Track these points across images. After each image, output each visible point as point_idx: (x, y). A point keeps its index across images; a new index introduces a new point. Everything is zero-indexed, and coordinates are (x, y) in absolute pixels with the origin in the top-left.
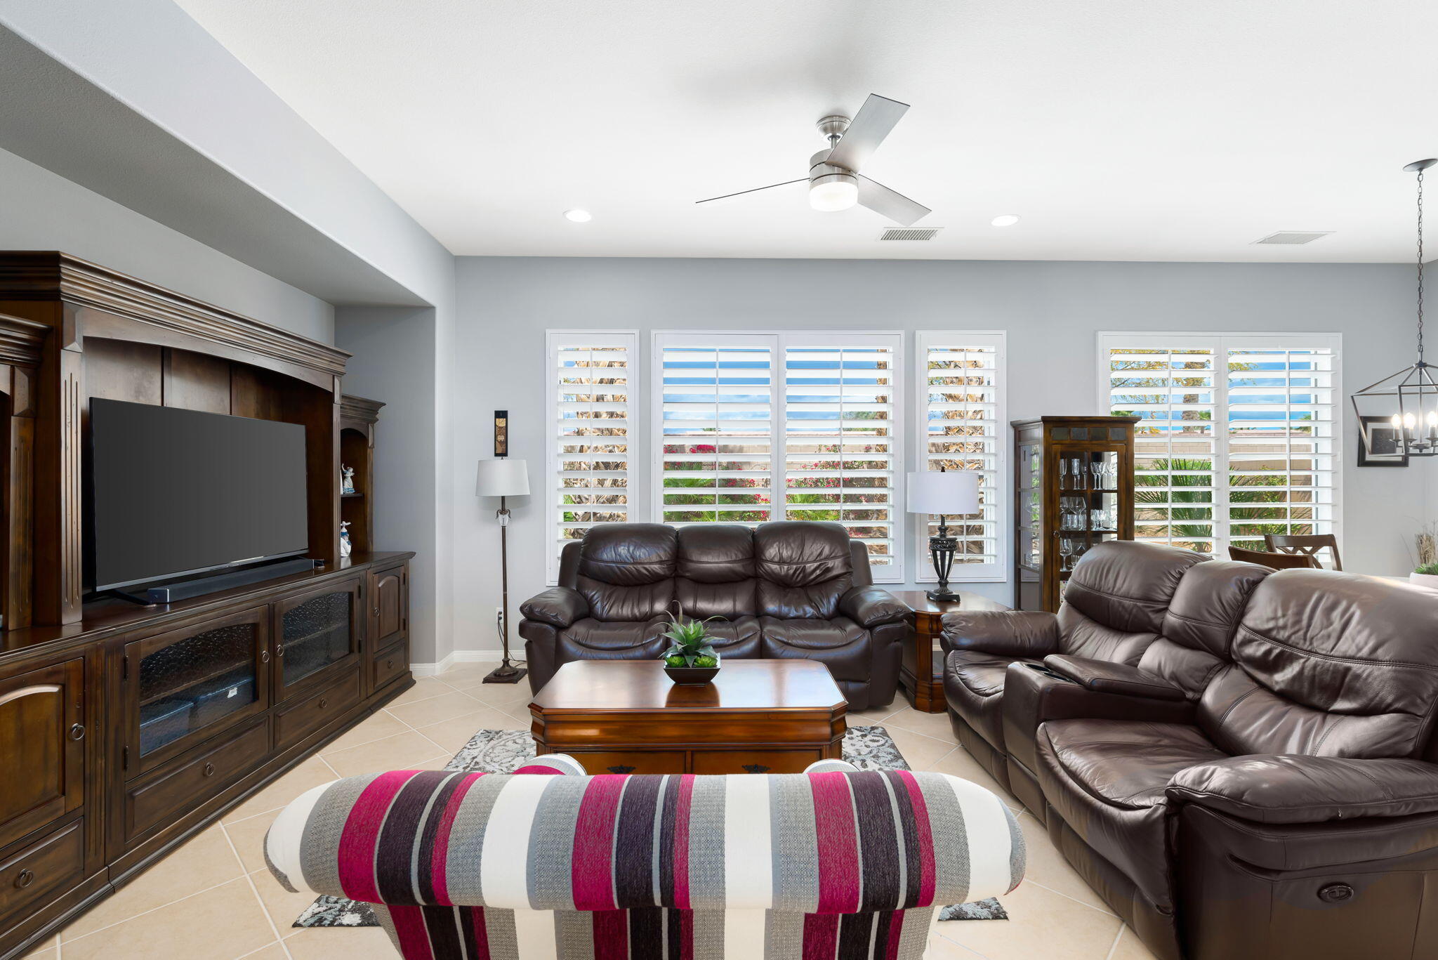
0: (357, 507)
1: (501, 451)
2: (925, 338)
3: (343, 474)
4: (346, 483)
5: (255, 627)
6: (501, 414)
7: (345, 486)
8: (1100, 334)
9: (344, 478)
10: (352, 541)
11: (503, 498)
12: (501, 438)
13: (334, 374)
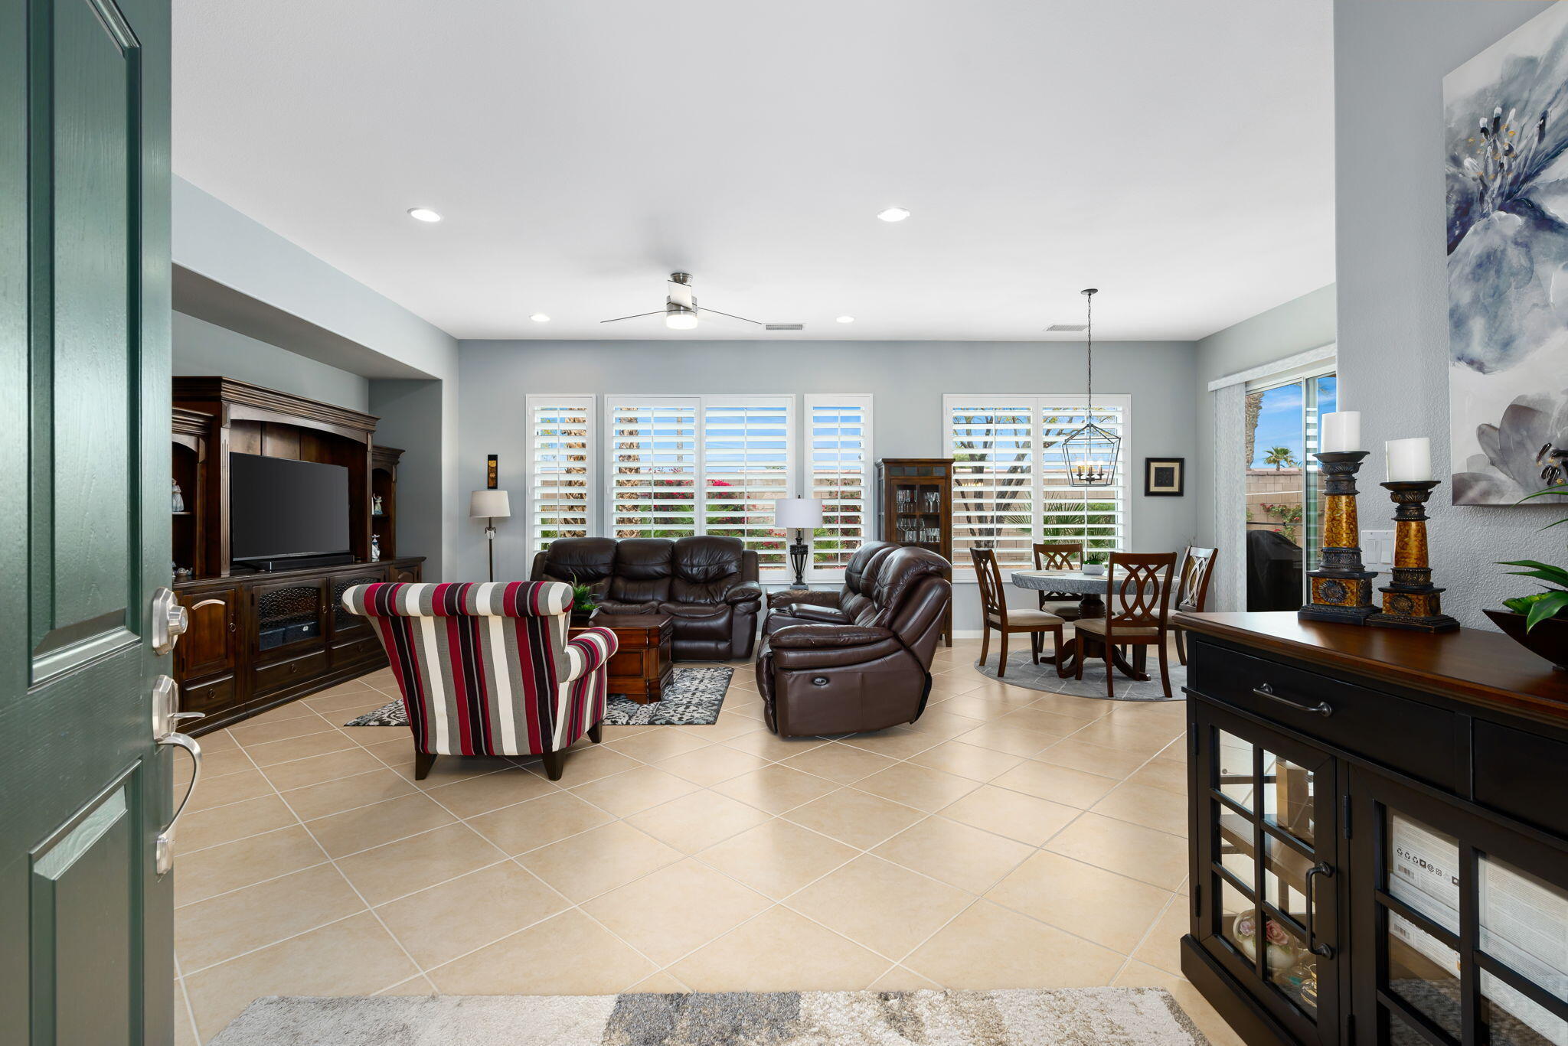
0: (384, 524)
1: (493, 485)
2: (812, 400)
3: (374, 500)
4: (377, 508)
5: (318, 590)
6: (493, 458)
7: (376, 509)
8: (945, 396)
9: (375, 503)
10: (380, 548)
11: (490, 518)
12: (492, 475)
13: (368, 432)
